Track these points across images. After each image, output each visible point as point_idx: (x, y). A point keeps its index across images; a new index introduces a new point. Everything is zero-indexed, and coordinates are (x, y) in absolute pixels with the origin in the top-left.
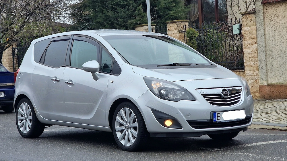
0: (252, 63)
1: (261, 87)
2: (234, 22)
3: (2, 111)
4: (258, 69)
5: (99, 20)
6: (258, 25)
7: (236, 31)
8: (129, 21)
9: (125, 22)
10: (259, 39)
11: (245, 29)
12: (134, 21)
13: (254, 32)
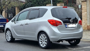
0: (85, 18)
1: (88, 26)
2: (79, 4)
3: (2, 31)
4: (87, 20)
5: (34, 2)
6: (87, 5)
7: (80, 7)
8: (44, 2)
9: (43, 3)
10: (87, 10)
11: (83, 6)
12: (46, 2)
13: (86, 8)
